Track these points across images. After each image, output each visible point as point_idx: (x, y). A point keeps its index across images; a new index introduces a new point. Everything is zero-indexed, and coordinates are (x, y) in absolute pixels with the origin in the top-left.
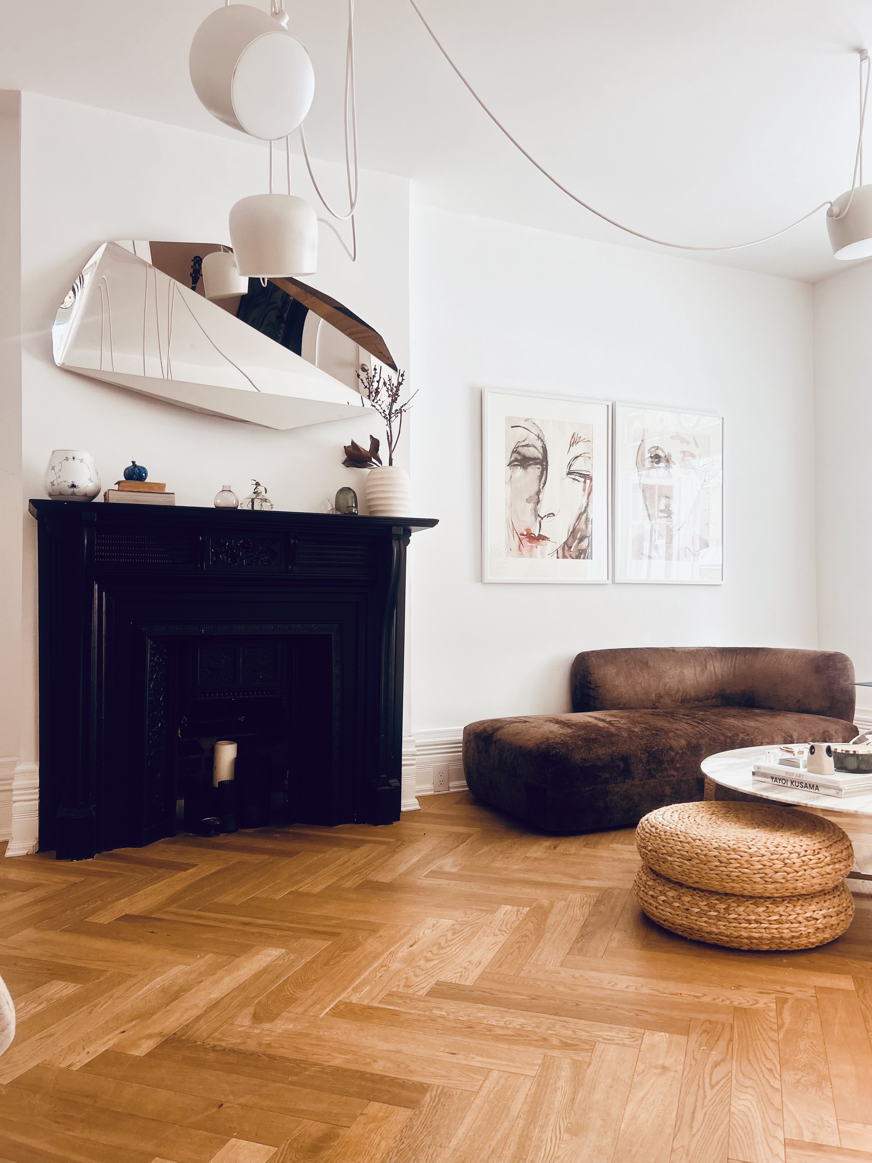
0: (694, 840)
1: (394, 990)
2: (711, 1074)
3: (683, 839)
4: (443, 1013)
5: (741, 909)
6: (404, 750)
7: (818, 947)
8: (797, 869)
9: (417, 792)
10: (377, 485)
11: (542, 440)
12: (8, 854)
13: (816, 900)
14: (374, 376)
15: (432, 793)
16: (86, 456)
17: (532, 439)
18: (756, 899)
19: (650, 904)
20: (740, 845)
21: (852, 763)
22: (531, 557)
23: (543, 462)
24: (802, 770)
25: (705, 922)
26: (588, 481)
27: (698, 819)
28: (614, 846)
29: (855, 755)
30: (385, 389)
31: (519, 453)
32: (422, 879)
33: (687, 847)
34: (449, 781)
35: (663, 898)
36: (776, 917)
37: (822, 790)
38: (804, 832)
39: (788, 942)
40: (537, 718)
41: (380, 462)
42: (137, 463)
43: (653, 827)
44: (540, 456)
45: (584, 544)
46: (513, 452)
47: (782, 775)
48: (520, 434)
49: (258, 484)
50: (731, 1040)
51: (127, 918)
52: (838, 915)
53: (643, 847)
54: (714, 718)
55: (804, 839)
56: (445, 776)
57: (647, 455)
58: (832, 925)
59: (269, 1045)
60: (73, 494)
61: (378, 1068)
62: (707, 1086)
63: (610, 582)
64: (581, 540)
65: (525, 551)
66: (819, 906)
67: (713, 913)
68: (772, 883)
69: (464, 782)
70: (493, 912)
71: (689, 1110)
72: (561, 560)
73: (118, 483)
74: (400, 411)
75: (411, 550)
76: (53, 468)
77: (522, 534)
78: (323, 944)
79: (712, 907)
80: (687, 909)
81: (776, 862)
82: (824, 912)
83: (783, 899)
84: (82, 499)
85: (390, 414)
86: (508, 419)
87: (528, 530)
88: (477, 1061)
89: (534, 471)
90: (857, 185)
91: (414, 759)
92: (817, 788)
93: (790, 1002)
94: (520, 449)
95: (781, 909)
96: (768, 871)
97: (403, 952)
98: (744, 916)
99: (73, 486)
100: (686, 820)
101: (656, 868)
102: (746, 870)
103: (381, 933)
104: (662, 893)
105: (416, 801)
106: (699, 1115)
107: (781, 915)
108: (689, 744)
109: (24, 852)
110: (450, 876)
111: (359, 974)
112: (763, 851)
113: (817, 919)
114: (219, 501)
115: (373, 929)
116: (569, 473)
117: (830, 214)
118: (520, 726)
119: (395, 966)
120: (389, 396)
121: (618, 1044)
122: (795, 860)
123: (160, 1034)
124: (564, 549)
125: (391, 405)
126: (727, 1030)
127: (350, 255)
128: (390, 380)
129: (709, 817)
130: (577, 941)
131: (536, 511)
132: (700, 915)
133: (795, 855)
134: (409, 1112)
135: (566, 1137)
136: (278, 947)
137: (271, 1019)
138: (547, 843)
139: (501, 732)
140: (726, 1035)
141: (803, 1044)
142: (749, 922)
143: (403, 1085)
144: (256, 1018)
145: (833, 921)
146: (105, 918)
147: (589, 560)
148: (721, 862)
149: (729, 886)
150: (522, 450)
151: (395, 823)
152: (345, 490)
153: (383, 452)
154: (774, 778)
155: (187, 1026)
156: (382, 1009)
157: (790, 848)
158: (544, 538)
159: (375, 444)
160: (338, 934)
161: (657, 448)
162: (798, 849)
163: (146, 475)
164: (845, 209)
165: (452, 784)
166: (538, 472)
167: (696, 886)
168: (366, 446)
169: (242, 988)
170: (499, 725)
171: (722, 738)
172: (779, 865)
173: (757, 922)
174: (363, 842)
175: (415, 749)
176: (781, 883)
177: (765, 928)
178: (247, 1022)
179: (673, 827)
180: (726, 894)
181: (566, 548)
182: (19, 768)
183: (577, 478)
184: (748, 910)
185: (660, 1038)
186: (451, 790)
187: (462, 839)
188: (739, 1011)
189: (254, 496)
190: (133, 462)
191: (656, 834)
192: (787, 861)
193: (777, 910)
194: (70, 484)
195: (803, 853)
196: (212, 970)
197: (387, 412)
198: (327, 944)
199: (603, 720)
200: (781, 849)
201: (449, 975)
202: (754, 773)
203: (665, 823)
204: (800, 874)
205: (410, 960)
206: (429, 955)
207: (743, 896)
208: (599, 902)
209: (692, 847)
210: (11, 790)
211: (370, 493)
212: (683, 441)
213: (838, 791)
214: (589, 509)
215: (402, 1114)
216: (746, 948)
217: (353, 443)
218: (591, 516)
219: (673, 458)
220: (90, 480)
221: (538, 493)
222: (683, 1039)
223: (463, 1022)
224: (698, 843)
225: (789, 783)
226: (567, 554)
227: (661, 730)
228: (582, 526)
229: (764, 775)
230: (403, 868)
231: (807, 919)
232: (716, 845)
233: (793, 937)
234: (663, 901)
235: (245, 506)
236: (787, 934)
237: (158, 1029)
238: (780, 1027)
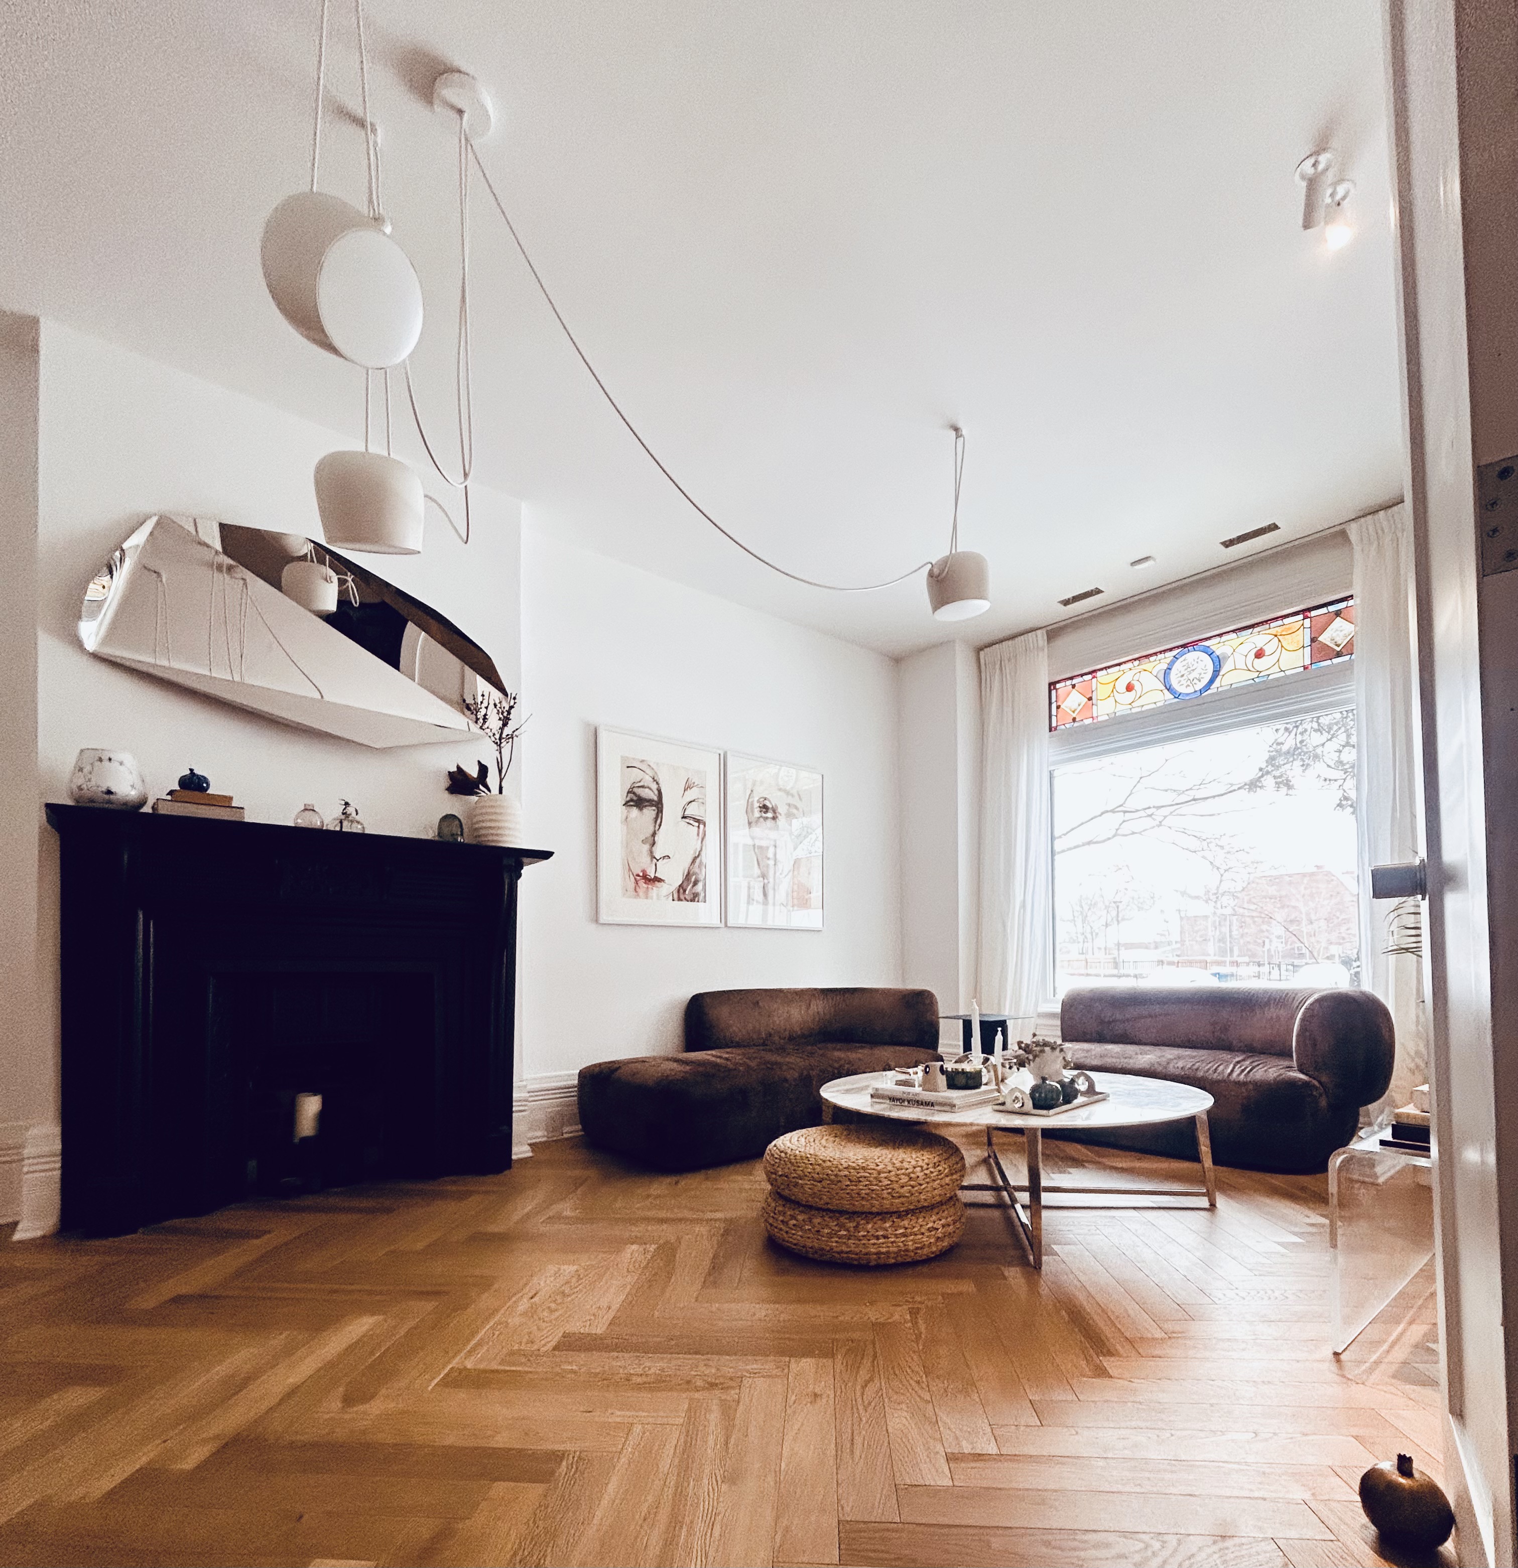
0: (824, 1161)
1: (516, 1347)
2: (863, 1394)
3: (812, 1161)
4: (574, 1367)
5: (870, 1226)
6: (516, 1095)
7: (937, 1256)
8: (921, 1182)
9: (530, 1139)
10: (486, 813)
11: (657, 783)
12: (17, 1236)
13: (936, 1211)
14: (482, 703)
15: (544, 1139)
16: (127, 758)
17: (648, 781)
18: (884, 1215)
19: (781, 1229)
20: (868, 1163)
21: (962, 1080)
22: (647, 898)
23: (658, 805)
24: (917, 1089)
25: (837, 1242)
26: (702, 826)
27: (823, 1142)
28: (733, 1177)
29: (963, 1072)
30: (495, 711)
31: (634, 793)
32: (539, 1225)
33: (818, 1169)
34: (562, 1127)
35: (794, 1222)
36: (901, 1231)
37: (936, 1108)
38: (923, 1148)
39: (912, 1254)
40: (654, 1058)
41: (489, 790)
42: (195, 771)
43: (782, 1152)
44: (656, 798)
45: (699, 888)
46: (628, 792)
47: (899, 1095)
48: (635, 775)
49: (347, 804)
50: (875, 1357)
51: (178, 1300)
52: (954, 1223)
53: (772, 1173)
54: (821, 1052)
55: (925, 1153)
56: (555, 1122)
57: (756, 805)
58: (950, 1234)
59: (364, 1432)
60: (109, 802)
61: (501, 1441)
62: (861, 1408)
63: (723, 925)
64: (695, 883)
65: (641, 892)
66: (938, 1216)
67: (843, 1233)
68: (899, 1197)
69: (580, 1127)
70: (619, 1251)
71: (847, 1436)
72: (676, 902)
73: (171, 793)
74: (511, 737)
75: (522, 884)
76: (81, 770)
77: (638, 875)
78: (429, 1306)
79: (842, 1226)
80: (818, 1231)
81: (903, 1177)
82: (943, 1221)
83: (907, 1212)
84: (120, 808)
85: (500, 739)
86: (624, 759)
87: (644, 871)
88: (618, 1416)
89: (650, 812)
90: (953, 551)
91: (525, 1105)
92: (932, 1105)
93: (922, 1312)
94: (635, 790)
95: (906, 1223)
96: (895, 1186)
97: (524, 1305)
98: (872, 1232)
99: (109, 792)
100: (812, 1144)
101: (786, 1192)
102: (875, 1187)
103: (496, 1286)
104: (793, 1217)
105: (528, 1148)
106: (858, 1440)
107: (906, 1229)
108: (801, 1075)
109: (39, 1233)
110: (568, 1220)
111: (473, 1334)
112: (890, 1168)
113: (937, 1229)
114: (299, 821)
115: (485, 1284)
116: (684, 817)
117: (931, 575)
118: (639, 1066)
119: (515, 1321)
120: (500, 719)
121: (763, 1377)
122: (918, 1174)
123: (217, 1437)
124: (679, 891)
125: (502, 729)
126: (870, 1347)
127: (460, 537)
128: (500, 703)
129: (833, 1139)
130: (709, 1274)
131: (651, 852)
132: (830, 1236)
133: (918, 1169)
134: (540, 1488)
135: (724, 1487)
136: (373, 1314)
137: (366, 1398)
138: (668, 1180)
139: (617, 1074)
140: (870, 1351)
141: (943, 1351)
142: (878, 1238)
143: (534, 1456)
144: (348, 1401)
145: (951, 1229)
146: (148, 1301)
147: (701, 904)
148: (851, 1181)
149: (859, 1205)
150: (639, 791)
151: (506, 1172)
152: (448, 819)
153: (492, 779)
154: (893, 1099)
155: (255, 1421)
156: (506, 1371)
157: (913, 1163)
158: (659, 880)
159: (483, 769)
160: (447, 1293)
161: (765, 799)
162: (920, 1163)
163: (208, 785)
164: (943, 570)
165: (566, 1129)
166: (654, 814)
167: (825, 1207)
168: (474, 772)
169: (331, 1365)
170: (617, 1066)
171: (830, 1069)
172: (904, 1179)
173: (885, 1237)
174: (470, 1193)
175: (528, 1095)
176: (907, 1197)
177: (892, 1243)
178: (336, 1404)
179: (802, 1150)
180: (854, 1213)
181: (681, 891)
182: (33, 1132)
183: (691, 822)
184: (876, 1226)
185: (807, 1364)
186: (566, 1136)
187: (578, 1183)
188: (878, 1327)
189: (343, 817)
190: (191, 770)
191: (787, 1159)
192: (912, 1175)
193: (902, 1224)
194: (104, 789)
195: (925, 1167)
196: (289, 1351)
197: (497, 736)
198: (434, 1304)
199: (720, 1057)
200: (906, 1165)
201: (576, 1326)
202: (872, 1096)
203: (794, 1147)
204: (923, 1186)
205: (531, 1312)
206: (553, 1306)
207: (871, 1213)
208: (727, 1232)
209: (823, 1168)
210: (23, 1160)
211: (477, 822)
212: (788, 793)
213: (951, 1107)
214: (703, 853)
215: (533, 1492)
216: (873, 1263)
217: (458, 767)
218: (704, 861)
219: (780, 810)
220: (132, 786)
221: (654, 834)
222: (828, 1362)
223: (596, 1374)
224: (829, 1164)
225: (906, 1103)
226: (682, 897)
227: (776, 1063)
228: (696, 869)
229: (882, 1097)
230: (516, 1217)
231: (929, 1230)
232: (845, 1165)
233: (917, 1248)
234: (794, 1225)
235: (333, 826)
236: (911, 1246)
237: (214, 1430)
238: (918, 1337)
